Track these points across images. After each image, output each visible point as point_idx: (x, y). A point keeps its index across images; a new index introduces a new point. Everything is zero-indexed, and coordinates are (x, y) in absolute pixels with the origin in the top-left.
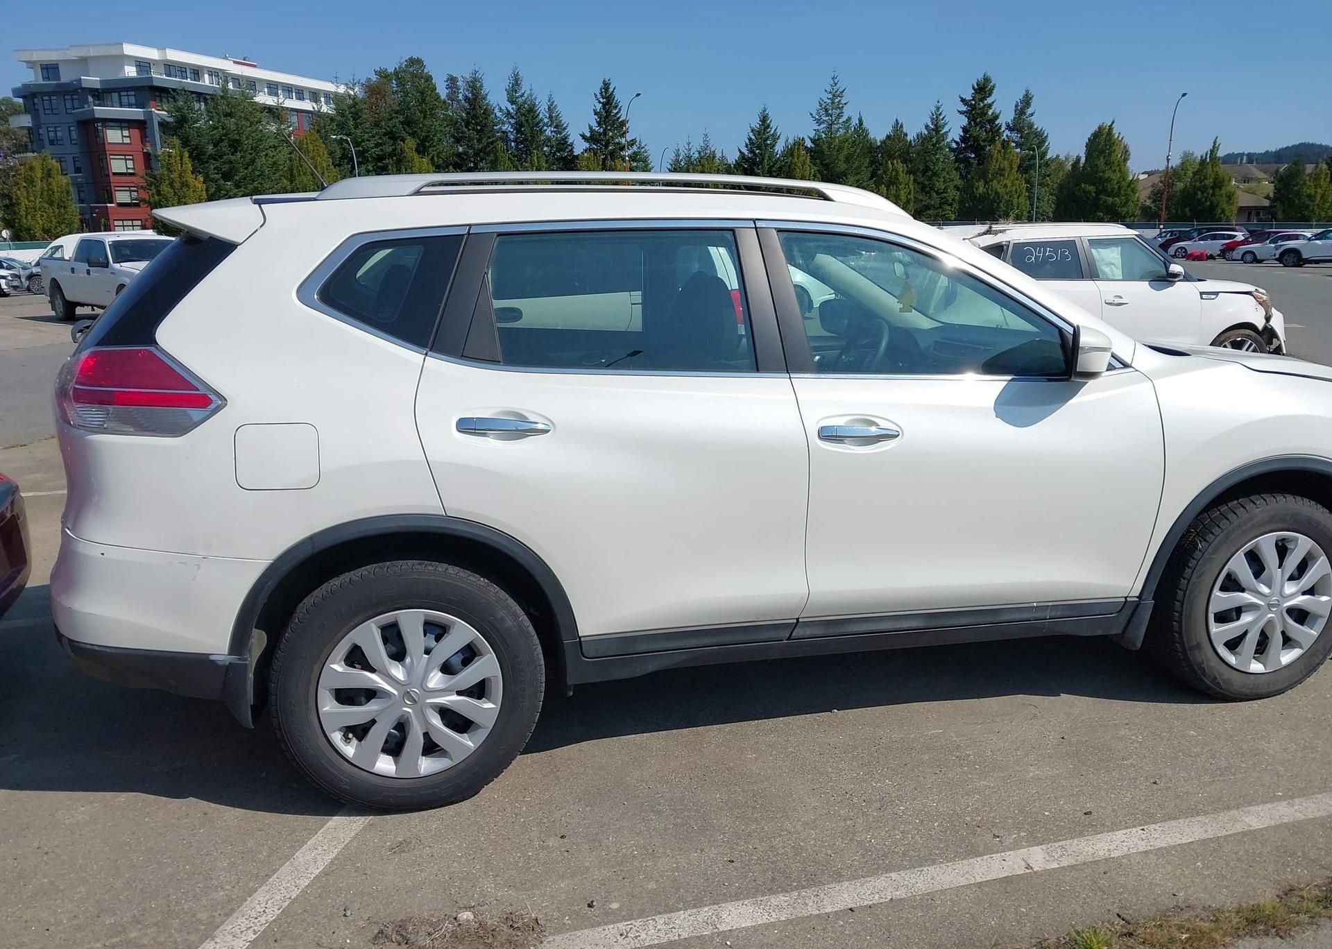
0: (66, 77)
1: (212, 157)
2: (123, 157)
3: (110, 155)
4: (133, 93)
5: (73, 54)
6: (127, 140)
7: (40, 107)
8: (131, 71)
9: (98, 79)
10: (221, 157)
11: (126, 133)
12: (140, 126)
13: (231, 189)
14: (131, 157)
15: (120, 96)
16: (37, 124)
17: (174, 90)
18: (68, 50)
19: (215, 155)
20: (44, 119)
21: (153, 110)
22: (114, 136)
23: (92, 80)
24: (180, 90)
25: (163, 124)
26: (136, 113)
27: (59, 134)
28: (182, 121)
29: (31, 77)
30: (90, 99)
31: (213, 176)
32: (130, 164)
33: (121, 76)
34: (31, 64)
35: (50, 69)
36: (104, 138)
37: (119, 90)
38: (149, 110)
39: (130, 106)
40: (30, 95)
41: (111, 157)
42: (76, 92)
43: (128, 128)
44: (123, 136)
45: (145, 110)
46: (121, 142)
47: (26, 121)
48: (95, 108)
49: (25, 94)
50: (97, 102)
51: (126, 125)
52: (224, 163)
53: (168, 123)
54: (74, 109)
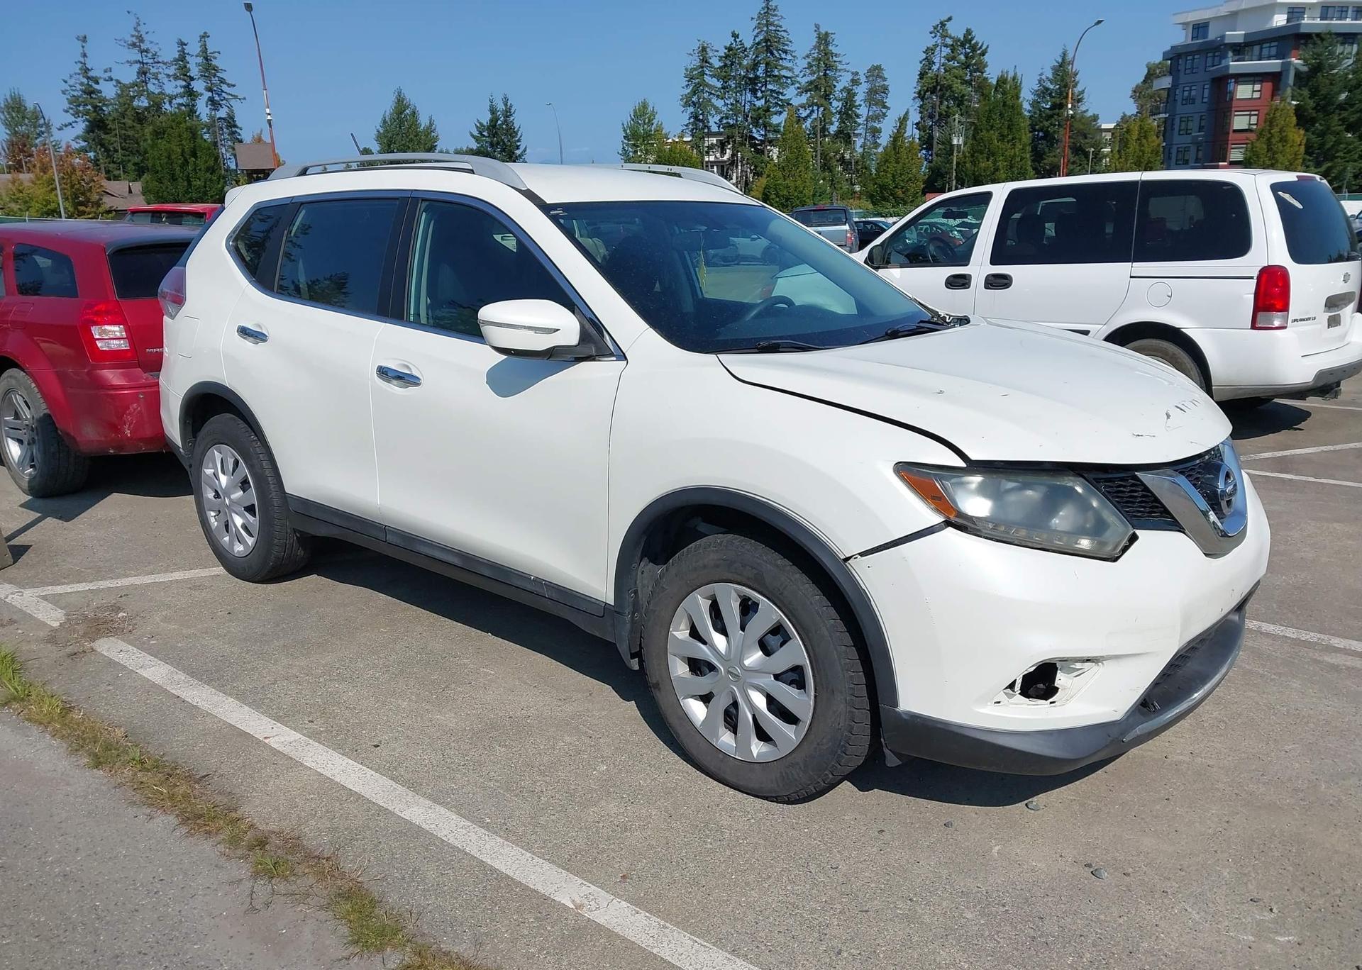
0: (1212, 35)
1: (1342, 107)
2: (1248, 113)
3: (1236, 111)
4: (1276, 44)
5: (1224, 10)
6: (1256, 95)
7: (1181, 68)
8: (1280, 20)
9: (1244, 32)
10: (1352, 105)
11: (1257, 87)
12: (1274, 79)
13: (1353, 142)
14: (1257, 113)
15: (1261, 49)
16: (1175, 85)
17: (1318, 35)
18: (1222, 5)
19: (1346, 104)
20: (1183, 79)
21: (1293, 59)
22: (1244, 92)
23: (1236, 35)
24: (1326, 34)
25: (1298, 75)
26: (1273, 65)
27: (1193, 93)
28: (1316, 69)
29: (1181, 38)
30: (1230, 54)
31: (1336, 128)
32: (1254, 119)
33: (1268, 27)
34: (1185, 24)
35: (1200, 28)
36: (1232, 93)
37: (1260, 42)
38: (1289, 60)
39: (1269, 58)
40: (1176, 57)
41: (1236, 113)
42: (1220, 49)
43: (1261, 82)
44: (1254, 91)
45: (1284, 60)
46: (1250, 97)
47: (1166, 82)
48: (1231, 63)
49: (1171, 56)
50: (1236, 58)
51: (1260, 78)
52: (1354, 113)
53: (1301, 73)
54: (1213, 66)
